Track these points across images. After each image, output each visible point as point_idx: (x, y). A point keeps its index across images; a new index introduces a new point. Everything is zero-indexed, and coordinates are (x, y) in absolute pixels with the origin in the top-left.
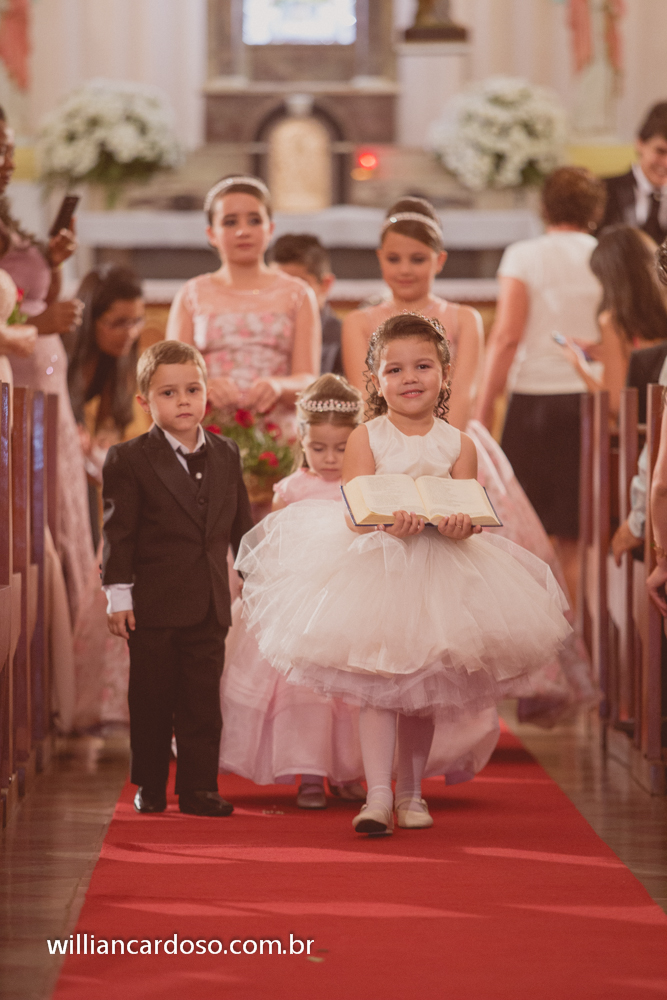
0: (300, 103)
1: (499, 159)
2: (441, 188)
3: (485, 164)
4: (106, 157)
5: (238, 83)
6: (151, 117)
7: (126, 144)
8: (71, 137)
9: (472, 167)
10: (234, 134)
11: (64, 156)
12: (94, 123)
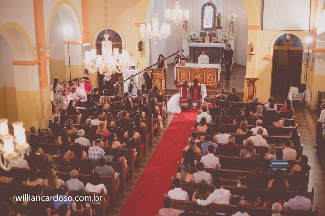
0: (207, 34)
1: (223, 40)
2: (218, 41)
3: (222, 40)
4: (192, 38)
5: (203, 31)
6: (196, 35)
7: (193, 37)
8: (189, 37)
9: (220, 40)
10: (203, 36)
11: (189, 38)
12: (191, 36)
